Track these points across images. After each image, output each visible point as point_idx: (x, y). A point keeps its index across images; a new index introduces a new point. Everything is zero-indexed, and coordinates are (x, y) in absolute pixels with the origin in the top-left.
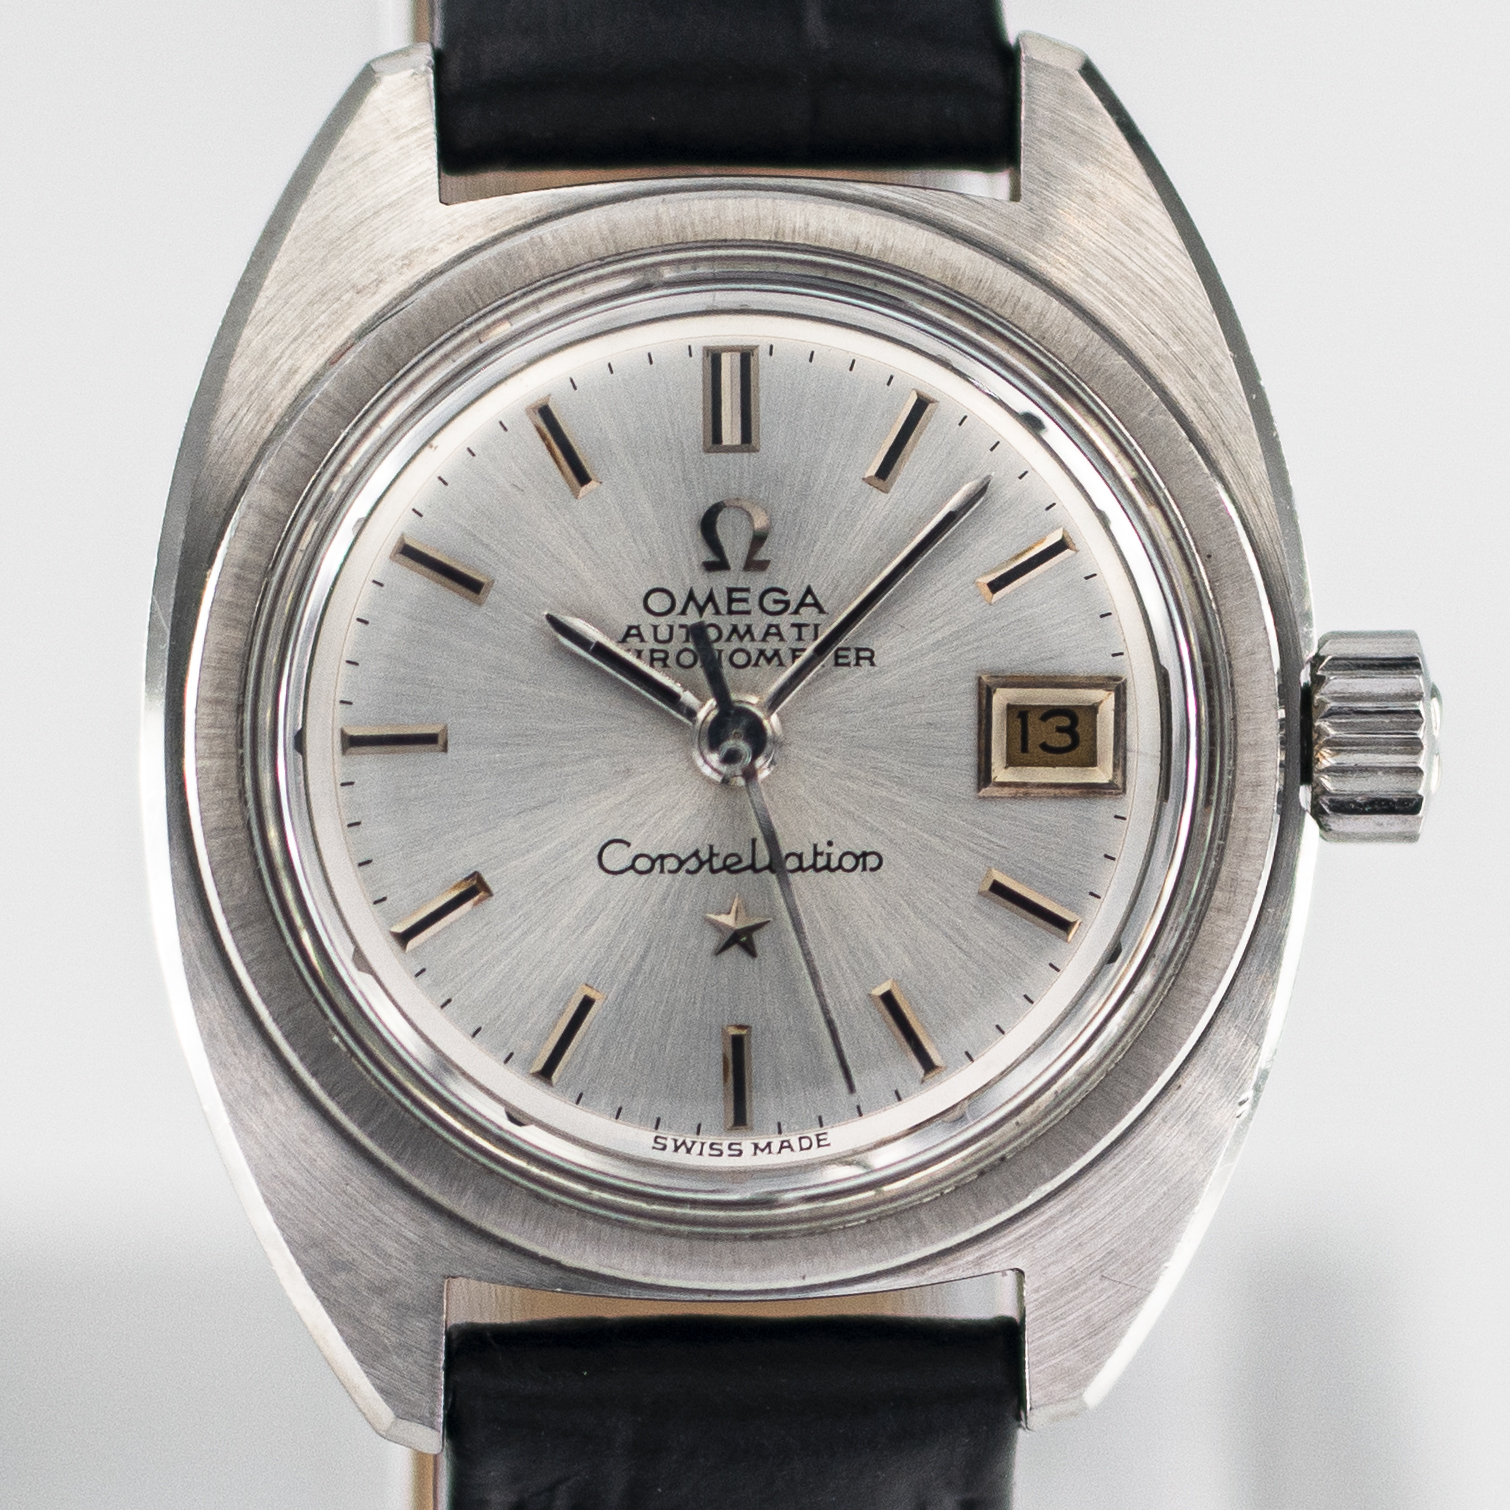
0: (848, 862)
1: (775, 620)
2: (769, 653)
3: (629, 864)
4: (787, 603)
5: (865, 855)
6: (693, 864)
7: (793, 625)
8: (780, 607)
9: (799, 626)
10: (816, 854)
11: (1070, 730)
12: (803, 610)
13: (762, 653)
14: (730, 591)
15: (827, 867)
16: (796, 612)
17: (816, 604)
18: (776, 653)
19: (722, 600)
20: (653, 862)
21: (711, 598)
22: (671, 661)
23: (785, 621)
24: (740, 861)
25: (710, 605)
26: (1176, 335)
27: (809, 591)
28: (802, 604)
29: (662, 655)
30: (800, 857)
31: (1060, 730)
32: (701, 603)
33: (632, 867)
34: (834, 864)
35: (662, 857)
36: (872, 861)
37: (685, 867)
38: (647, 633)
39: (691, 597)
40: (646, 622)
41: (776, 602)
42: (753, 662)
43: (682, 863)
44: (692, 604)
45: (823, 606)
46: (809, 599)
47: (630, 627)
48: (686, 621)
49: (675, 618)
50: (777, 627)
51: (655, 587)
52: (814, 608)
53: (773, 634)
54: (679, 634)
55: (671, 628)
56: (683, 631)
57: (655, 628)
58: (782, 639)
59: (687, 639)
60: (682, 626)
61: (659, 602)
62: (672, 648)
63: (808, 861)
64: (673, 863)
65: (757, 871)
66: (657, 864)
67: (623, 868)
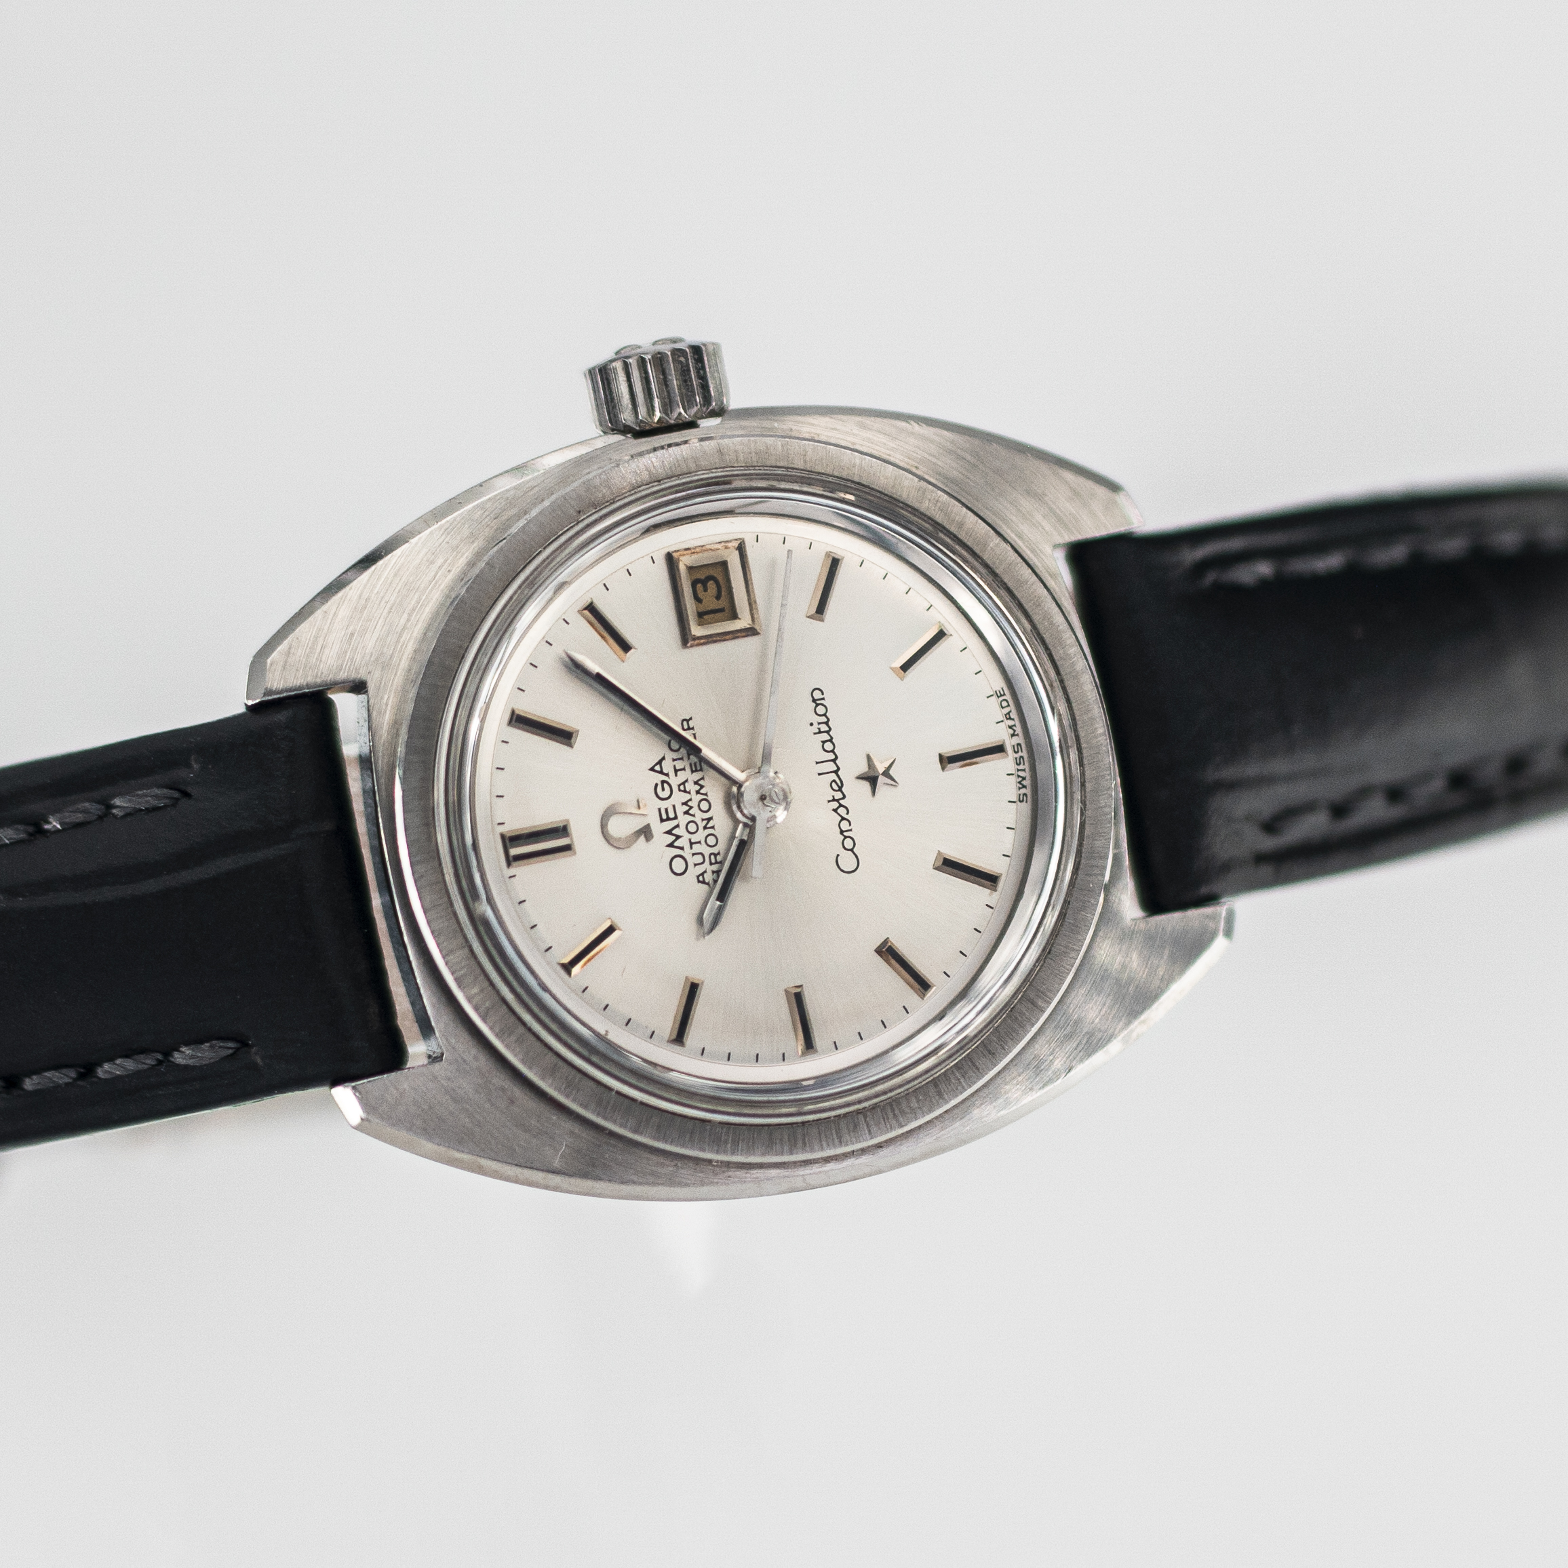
0: (821, 710)
1: (675, 789)
2: (697, 787)
3: (850, 852)
4: (663, 782)
5: (814, 700)
6: (842, 811)
7: (676, 775)
8: (666, 785)
9: (676, 771)
10: (820, 732)
11: (704, 582)
12: (665, 771)
13: (698, 792)
14: (662, 820)
15: (827, 723)
16: (667, 775)
17: (660, 763)
18: (696, 783)
19: (669, 825)
20: (846, 837)
21: (669, 832)
22: (715, 850)
23: (674, 781)
24: (834, 781)
25: (674, 832)
26: (432, 562)
27: (652, 769)
28: (661, 772)
29: (712, 857)
30: (824, 742)
31: (706, 590)
32: (674, 838)
33: (852, 850)
34: (824, 719)
35: (842, 832)
36: (817, 695)
37: (846, 816)
38: (700, 869)
39: (671, 845)
40: (693, 872)
41: (663, 789)
42: (705, 797)
43: (843, 819)
44: (676, 844)
45: (660, 758)
46: (657, 768)
47: (699, 881)
48: (687, 846)
49: (687, 853)
50: (679, 786)
51: (669, 870)
52: (664, 763)
53: (685, 787)
54: (696, 848)
55: (693, 854)
56: (694, 846)
57: (695, 865)
58: (687, 781)
59: (699, 842)
60: (691, 848)
61: (679, 865)
62: (707, 851)
63: (825, 737)
64: (844, 824)
65: (838, 769)
66: (845, 834)
67: (854, 856)
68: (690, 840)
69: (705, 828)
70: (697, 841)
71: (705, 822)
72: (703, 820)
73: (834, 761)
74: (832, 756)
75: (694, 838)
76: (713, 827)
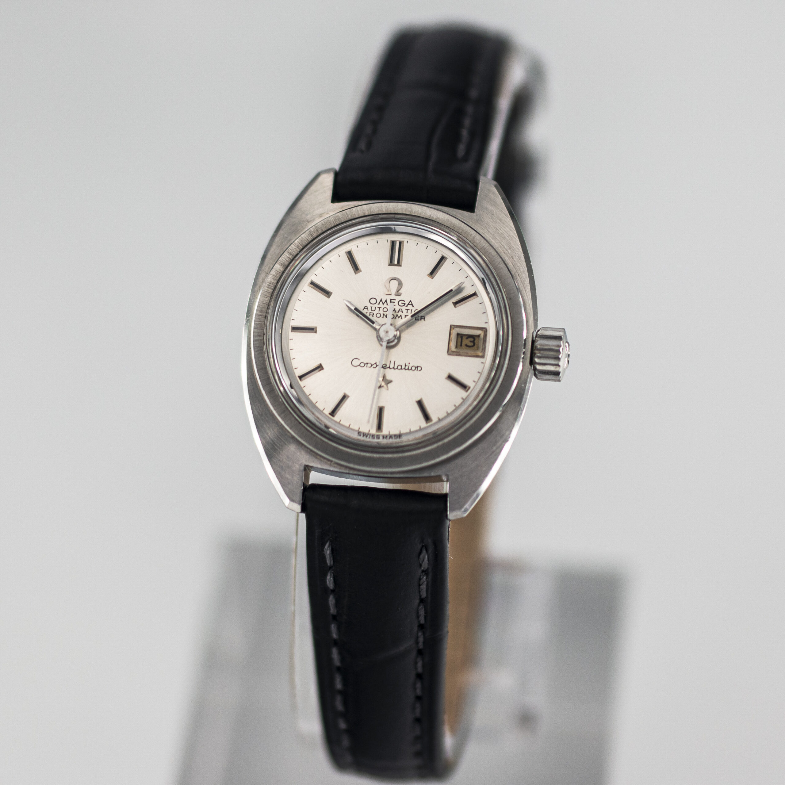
0: (413, 368)
1: (401, 308)
2: (399, 316)
3: (359, 364)
4: (405, 304)
5: (418, 367)
6: (375, 366)
7: (406, 309)
8: (403, 304)
9: (407, 310)
10: (406, 366)
11: (473, 342)
12: (408, 306)
13: (397, 315)
14: (391, 300)
15: (408, 369)
16: (407, 306)
17: (412, 305)
18: (401, 316)
19: (388, 301)
20: (365, 364)
21: (386, 301)
22: (374, 316)
23: (404, 308)
24: (386, 366)
25: (386, 303)
26: (510, 248)
27: (411, 301)
28: (408, 304)
29: (372, 314)
30: (402, 366)
31: (471, 341)
32: (384, 302)
33: (360, 365)
34: (410, 368)
35: (367, 363)
36: (419, 369)
37: (373, 366)
38: (369, 308)
39: (381, 300)
40: (369, 306)
41: (402, 303)
42: (395, 317)
43: (372, 365)
44: (381, 302)
45: (414, 305)
46: (410, 303)
47: (365, 307)
48: (379, 306)
49: (377, 305)
50: (402, 309)
51: (372, 297)
52: (412, 306)
53: (401, 311)
54: (377, 309)
55: (375, 307)
56: (379, 308)
57: (371, 307)
58: (403, 312)
59: (379, 311)
60: (378, 307)
61: (373, 301)
62: (375, 313)
63: (403, 367)
64: (370, 365)
65: (390, 369)
66: (366, 365)
67: (357, 365)
68: (381, 308)
69: (384, 314)
70: (380, 310)
71: (386, 315)
72: (387, 314)
73: (394, 368)
74: (396, 367)
75: (381, 309)
76: (383, 317)
